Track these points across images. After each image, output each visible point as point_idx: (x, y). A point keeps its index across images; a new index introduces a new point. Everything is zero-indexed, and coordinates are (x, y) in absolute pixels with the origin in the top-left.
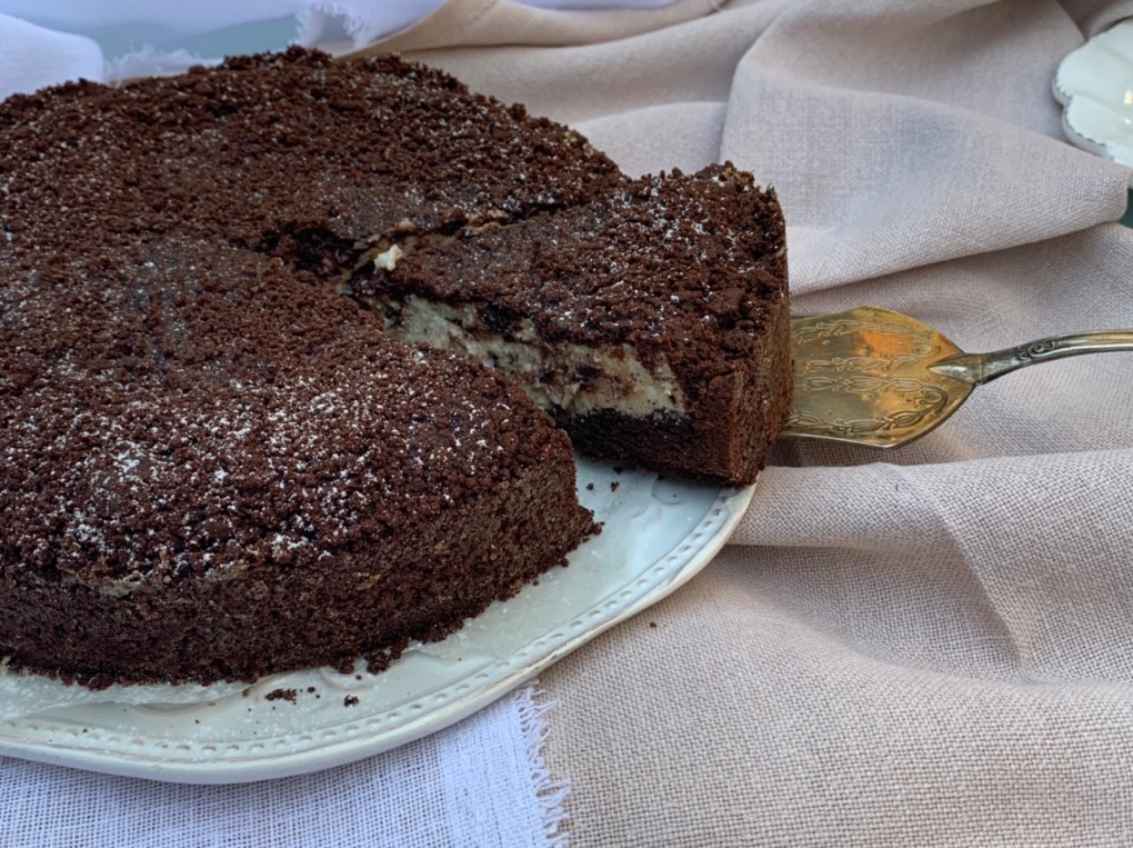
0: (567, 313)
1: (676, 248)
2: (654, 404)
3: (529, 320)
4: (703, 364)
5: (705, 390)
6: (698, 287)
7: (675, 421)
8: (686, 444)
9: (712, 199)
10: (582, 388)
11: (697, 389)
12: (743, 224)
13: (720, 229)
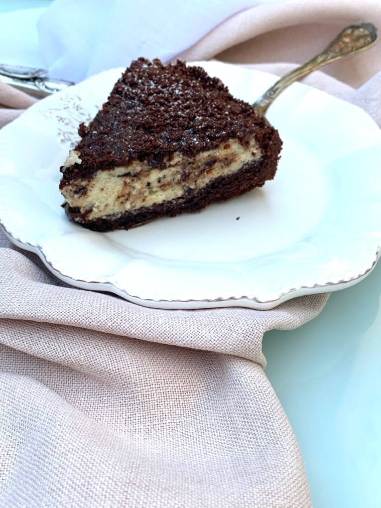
2: (244, 162)
7: (254, 164)
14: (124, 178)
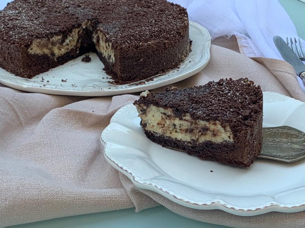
0: (200, 112)
1: (231, 98)
2: (224, 139)
3: (188, 114)
4: (239, 128)
5: (239, 134)
6: (238, 108)
7: (229, 144)
8: (232, 151)
9: (242, 87)
10: (202, 134)
11: (237, 134)
12: (250, 94)
13: (244, 95)
14: (163, 115)
